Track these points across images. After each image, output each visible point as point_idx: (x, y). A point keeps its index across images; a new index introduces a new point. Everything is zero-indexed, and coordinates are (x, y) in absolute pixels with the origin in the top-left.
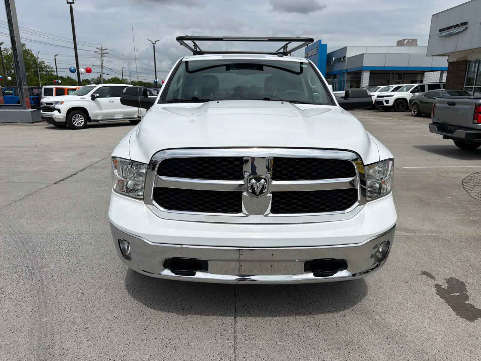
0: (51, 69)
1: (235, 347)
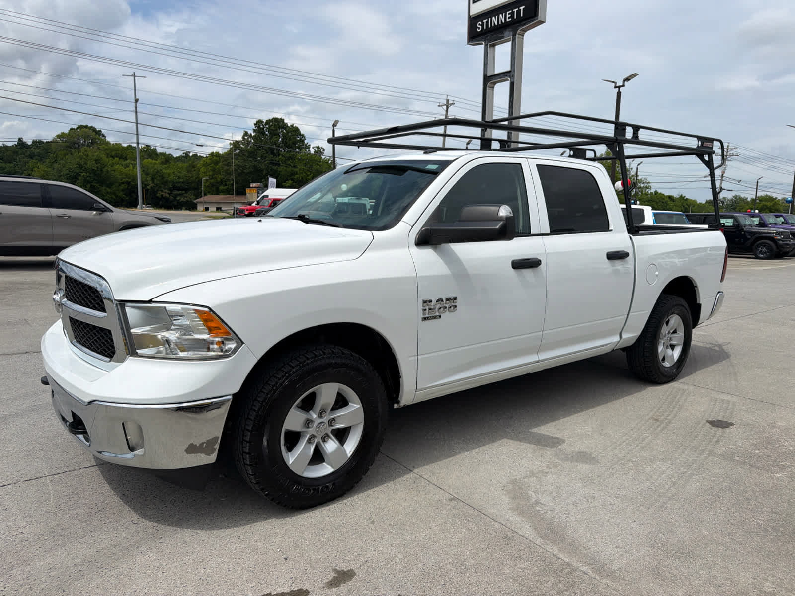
0: (646, 184)
1: (37, 478)
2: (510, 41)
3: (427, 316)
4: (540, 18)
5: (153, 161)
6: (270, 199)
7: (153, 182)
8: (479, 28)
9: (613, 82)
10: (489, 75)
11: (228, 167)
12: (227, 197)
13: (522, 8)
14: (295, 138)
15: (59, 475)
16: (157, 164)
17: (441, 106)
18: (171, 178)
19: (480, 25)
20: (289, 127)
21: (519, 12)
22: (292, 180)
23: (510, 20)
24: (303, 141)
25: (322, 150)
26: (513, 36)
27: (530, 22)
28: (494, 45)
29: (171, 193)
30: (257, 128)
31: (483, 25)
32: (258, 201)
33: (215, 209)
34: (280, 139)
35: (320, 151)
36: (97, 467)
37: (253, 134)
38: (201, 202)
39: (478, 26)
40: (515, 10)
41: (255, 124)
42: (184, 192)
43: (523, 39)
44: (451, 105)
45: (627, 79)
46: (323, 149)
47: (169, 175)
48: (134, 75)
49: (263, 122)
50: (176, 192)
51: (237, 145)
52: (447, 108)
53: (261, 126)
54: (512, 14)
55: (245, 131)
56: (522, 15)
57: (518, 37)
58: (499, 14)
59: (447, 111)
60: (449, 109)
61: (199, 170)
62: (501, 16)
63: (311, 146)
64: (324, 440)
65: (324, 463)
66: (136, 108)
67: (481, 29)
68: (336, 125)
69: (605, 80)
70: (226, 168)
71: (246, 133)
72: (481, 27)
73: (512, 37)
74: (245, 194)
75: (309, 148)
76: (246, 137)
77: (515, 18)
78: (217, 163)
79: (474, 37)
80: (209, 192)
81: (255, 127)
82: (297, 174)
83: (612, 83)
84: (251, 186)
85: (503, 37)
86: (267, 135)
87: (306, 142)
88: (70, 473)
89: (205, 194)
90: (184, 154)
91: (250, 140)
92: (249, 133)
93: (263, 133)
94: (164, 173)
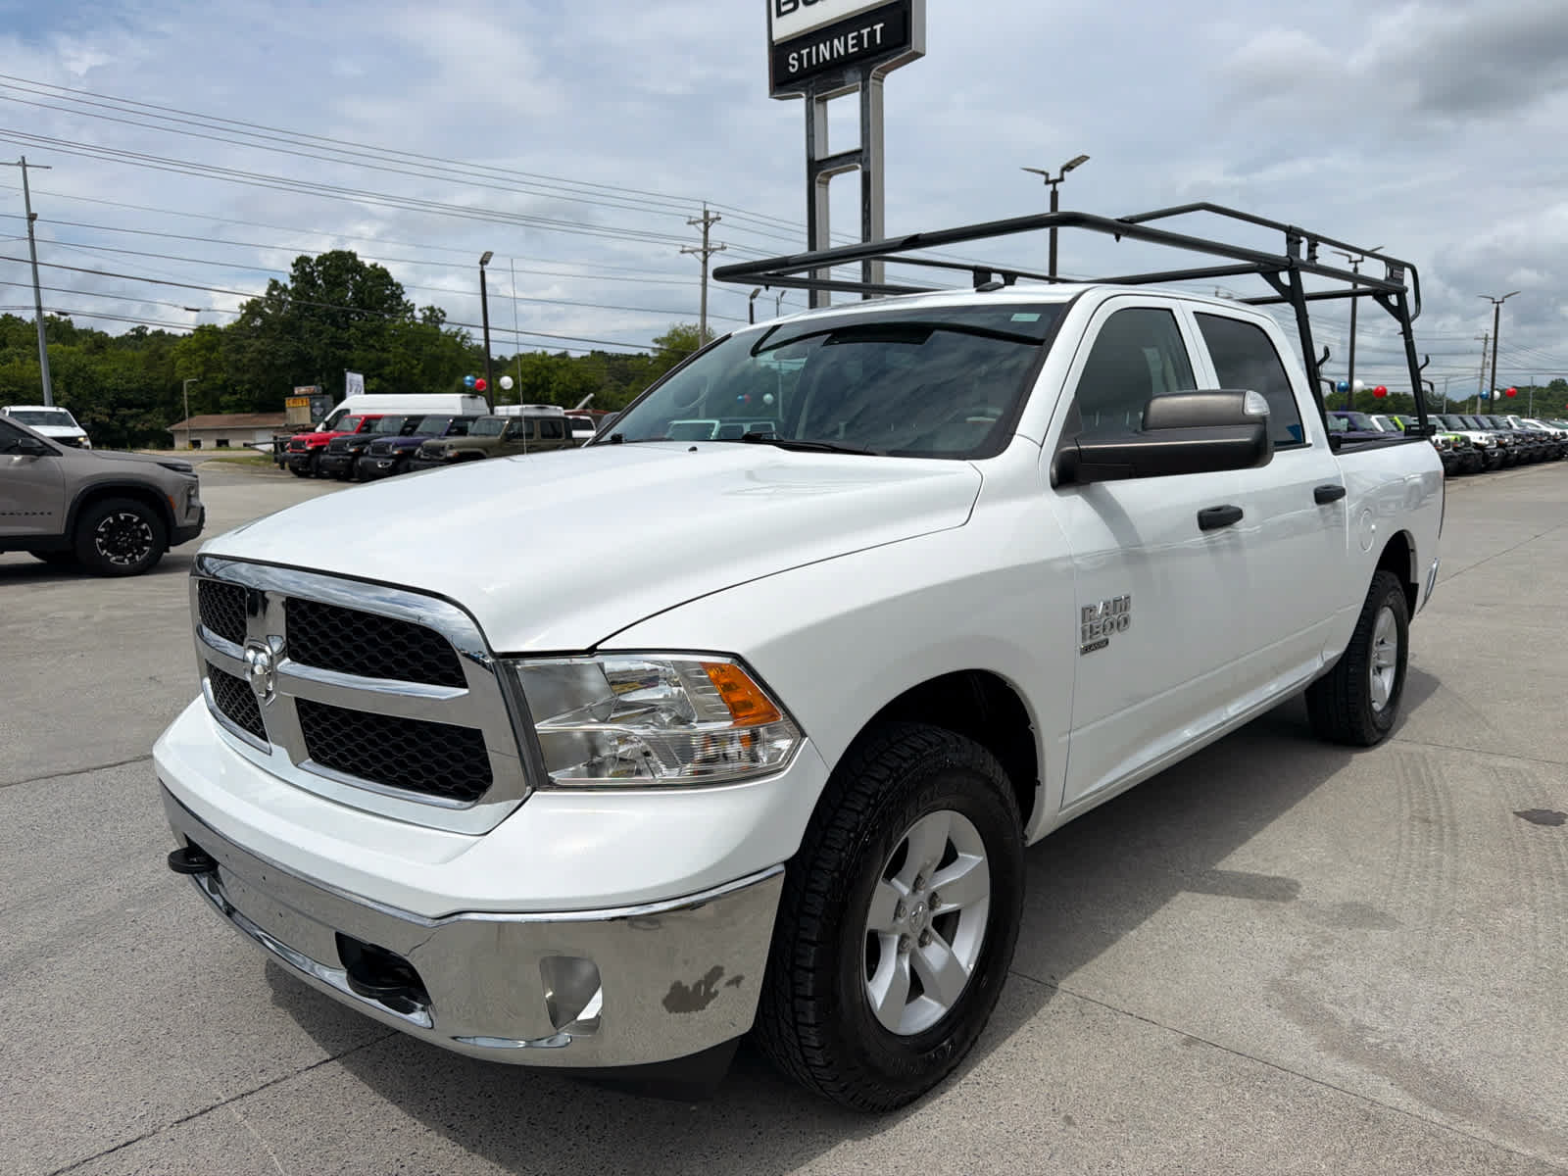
1: (205, 1111)
2: (858, 90)
3: (1088, 642)
4: (915, 47)
5: (67, 348)
6: (356, 417)
7: (69, 391)
8: (793, 66)
9: (1043, 173)
10: (817, 158)
11: (239, 357)
12: (237, 419)
13: (878, 27)
14: (383, 291)
15: (255, 1096)
16: (77, 351)
17: (694, 223)
18: (109, 383)
19: (793, 59)
20: (366, 268)
21: (872, 35)
22: (379, 376)
23: (856, 49)
24: (399, 297)
25: (440, 315)
26: (863, 81)
27: (895, 55)
28: (823, 100)
29: (114, 415)
30: (297, 273)
31: (800, 59)
32: (327, 423)
33: (213, 444)
34: (350, 294)
35: (436, 317)
36: (335, 1062)
37: (290, 287)
38: (184, 432)
39: (791, 61)
40: (865, 32)
41: (293, 265)
42: (142, 410)
43: (881, 87)
44: (713, 221)
45: (1069, 167)
46: (442, 312)
47: (106, 376)
48: (24, 161)
49: (311, 260)
50: (124, 411)
51: (257, 309)
52: (707, 227)
53: (308, 270)
54: (860, 38)
55: (271, 280)
56: (878, 41)
57: (874, 84)
58: (834, 38)
59: (706, 233)
60: (710, 230)
61: (174, 364)
62: (836, 42)
63: (417, 307)
64: (922, 944)
65: (922, 997)
66: (31, 232)
67: (796, 69)
68: (487, 262)
69: (1028, 170)
70: (233, 357)
71: (274, 285)
72: (796, 63)
73: (860, 83)
74: (282, 409)
75: (412, 311)
76: (275, 293)
77: (866, 46)
78: (212, 348)
79: (782, 82)
80: (199, 409)
81: (295, 271)
82: (389, 365)
83: (1040, 176)
84: (296, 392)
85: (843, 84)
86: (320, 285)
87: (404, 298)
88: (279, 1086)
89: (191, 415)
90: (133, 330)
91: (283, 297)
92: (281, 283)
93: (313, 284)
94: (94, 372)
